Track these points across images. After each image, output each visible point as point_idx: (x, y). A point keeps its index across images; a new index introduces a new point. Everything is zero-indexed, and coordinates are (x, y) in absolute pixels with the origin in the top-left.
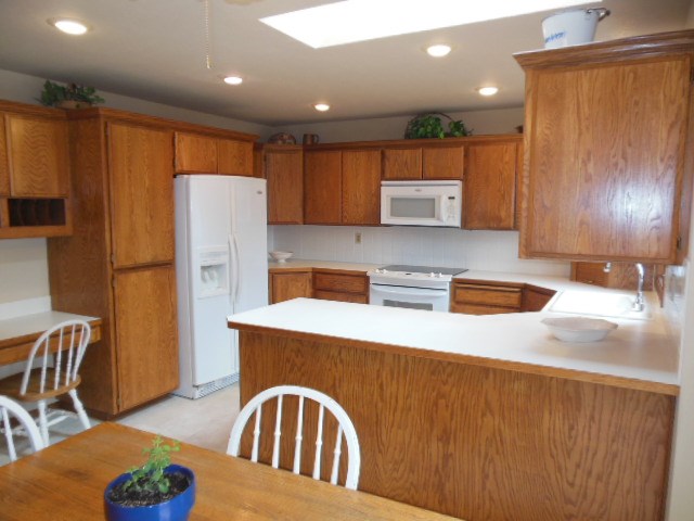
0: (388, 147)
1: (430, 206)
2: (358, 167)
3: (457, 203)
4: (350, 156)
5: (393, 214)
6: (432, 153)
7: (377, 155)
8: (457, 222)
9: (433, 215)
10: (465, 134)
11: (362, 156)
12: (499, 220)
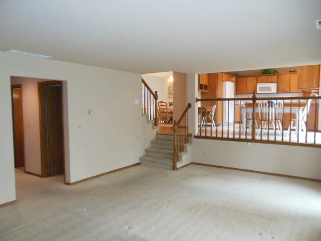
0: (258, 76)
1: (269, 89)
2: (250, 81)
3: (276, 88)
4: (248, 79)
5: (260, 91)
6: (269, 77)
7: (255, 78)
8: (275, 92)
9: (270, 90)
10: (277, 73)
11: (252, 78)
12: (286, 91)
